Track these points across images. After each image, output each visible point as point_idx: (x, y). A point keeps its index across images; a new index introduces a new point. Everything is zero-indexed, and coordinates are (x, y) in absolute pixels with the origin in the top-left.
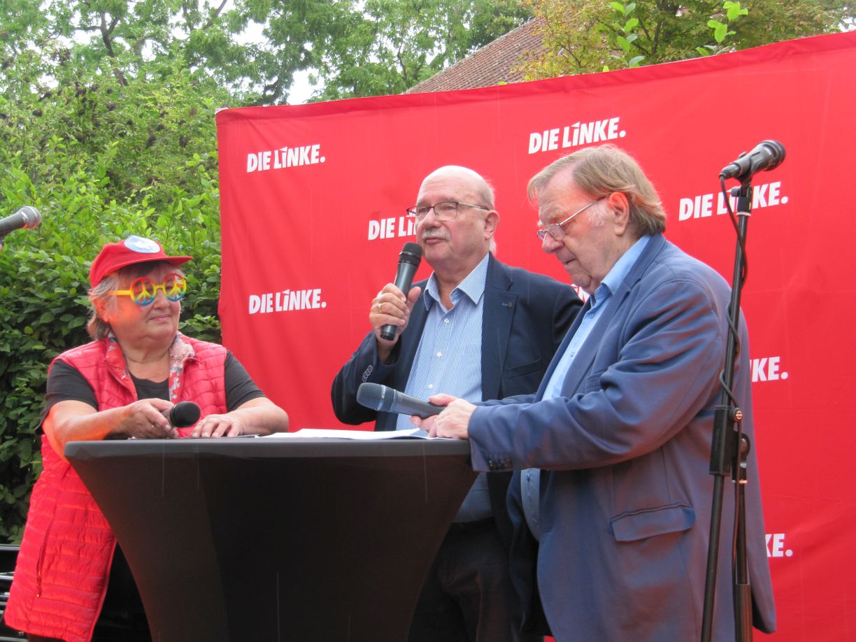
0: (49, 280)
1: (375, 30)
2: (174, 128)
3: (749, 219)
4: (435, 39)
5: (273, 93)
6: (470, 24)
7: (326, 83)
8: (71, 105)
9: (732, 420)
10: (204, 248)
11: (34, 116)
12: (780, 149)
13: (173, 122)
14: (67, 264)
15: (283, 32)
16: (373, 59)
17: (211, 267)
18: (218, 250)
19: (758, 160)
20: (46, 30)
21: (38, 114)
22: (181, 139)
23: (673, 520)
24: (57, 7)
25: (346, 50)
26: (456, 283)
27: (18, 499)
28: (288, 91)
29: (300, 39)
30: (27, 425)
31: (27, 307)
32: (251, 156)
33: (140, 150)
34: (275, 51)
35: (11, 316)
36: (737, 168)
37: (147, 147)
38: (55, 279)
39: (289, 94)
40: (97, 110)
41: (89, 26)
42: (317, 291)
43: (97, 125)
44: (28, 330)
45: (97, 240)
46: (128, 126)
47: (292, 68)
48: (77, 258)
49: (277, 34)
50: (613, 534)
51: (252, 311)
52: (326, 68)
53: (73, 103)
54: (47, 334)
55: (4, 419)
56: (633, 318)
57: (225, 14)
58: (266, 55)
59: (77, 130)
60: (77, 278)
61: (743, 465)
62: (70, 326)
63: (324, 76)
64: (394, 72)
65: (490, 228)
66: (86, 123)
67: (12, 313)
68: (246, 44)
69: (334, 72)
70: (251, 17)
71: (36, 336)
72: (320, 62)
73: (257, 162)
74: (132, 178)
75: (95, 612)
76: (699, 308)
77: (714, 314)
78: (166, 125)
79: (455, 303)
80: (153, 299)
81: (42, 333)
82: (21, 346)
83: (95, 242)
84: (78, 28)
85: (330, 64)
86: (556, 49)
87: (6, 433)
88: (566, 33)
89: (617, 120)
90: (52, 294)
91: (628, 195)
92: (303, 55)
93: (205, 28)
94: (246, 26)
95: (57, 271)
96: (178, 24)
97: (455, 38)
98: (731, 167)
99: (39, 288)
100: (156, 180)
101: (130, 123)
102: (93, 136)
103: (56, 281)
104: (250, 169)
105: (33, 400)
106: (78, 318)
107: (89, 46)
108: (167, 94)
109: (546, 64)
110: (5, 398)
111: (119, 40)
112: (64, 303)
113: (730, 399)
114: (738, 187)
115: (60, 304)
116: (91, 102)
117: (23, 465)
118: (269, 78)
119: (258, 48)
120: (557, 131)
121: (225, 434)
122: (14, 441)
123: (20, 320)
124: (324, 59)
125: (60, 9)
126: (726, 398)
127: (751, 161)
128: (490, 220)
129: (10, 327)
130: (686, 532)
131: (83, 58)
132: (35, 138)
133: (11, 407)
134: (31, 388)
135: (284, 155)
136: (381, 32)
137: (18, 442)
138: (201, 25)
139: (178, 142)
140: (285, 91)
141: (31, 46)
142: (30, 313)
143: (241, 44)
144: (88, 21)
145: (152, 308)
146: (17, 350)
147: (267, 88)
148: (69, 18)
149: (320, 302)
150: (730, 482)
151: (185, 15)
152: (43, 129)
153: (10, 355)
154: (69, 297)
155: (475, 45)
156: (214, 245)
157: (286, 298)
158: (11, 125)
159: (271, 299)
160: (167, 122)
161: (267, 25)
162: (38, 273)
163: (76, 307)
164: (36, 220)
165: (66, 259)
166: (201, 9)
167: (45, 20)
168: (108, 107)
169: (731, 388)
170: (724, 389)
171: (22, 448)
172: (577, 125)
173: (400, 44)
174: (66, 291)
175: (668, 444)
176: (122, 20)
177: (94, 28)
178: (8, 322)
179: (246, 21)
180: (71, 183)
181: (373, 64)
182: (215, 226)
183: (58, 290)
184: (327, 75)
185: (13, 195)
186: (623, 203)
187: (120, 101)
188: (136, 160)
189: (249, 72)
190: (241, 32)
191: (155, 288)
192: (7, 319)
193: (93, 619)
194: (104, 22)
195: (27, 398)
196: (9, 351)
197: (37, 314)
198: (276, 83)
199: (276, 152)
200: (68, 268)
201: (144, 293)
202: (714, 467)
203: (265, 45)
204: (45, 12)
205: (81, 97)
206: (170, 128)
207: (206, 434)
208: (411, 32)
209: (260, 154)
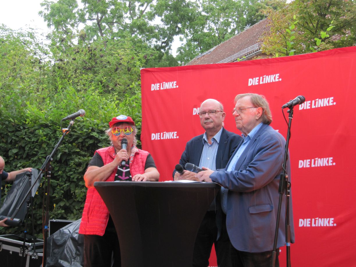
0: (81, 126)
1: (207, 18)
2: (126, 64)
3: (292, 120)
4: (231, 22)
5: (165, 45)
6: (246, 16)
7: (187, 41)
8: (86, 55)
9: (285, 178)
10: (136, 115)
11: (73, 60)
12: (303, 98)
13: (125, 62)
14: (87, 121)
15: (169, 20)
16: (206, 31)
17: (139, 123)
18: (141, 116)
19: (294, 102)
20: (75, 20)
21: (74, 59)
22: (128, 68)
23: (267, 208)
24: (80, 11)
25: (195, 27)
26: (213, 136)
27: (70, 204)
28: (171, 44)
29: (176, 22)
30: (73, 178)
31: (73, 136)
32: (153, 85)
33: (112, 73)
34: (166, 27)
35: (68, 139)
36: (288, 105)
37: (115, 72)
38: (83, 126)
39: (171, 45)
40: (96, 57)
41: (92, 18)
42: (176, 132)
43: (96, 63)
44: (74, 144)
45: (98, 112)
46: (108, 64)
47: (173, 35)
48: (91, 119)
49: (167, 21)
50: (249, 211)
51: (153, 139)
52: (187, 34)
53: (87, 55)
54: (80, 146)
55: (65, 176)
56: (257, 148)
57: (146, 13)
58: (163, 29)
59: (89, 65)
60: (91, 126)
61: (289, 191)
62: (89, 143)
63: (186, 38)
64: (214, 36)
65: (223, 118)
66: (92, 62)
67: (68, 138)
68: (155, 25)
69: (190, 36)
70: (156, 14)
71: (77, 146)
72: (184, 32)
73: (155, 87)
74: (109, 84)
75: (105, 225)
76: (277, 145)
77: (281, 148)
78: (122, 63)
79: (212, 142)
80: (119, 134)
81: (79, 145)
82: (72, 150)
83: (98, 113)
84: (88, 20)
85: (188, 33)
86: (276, 32)
87: (66, 181)
88: (280, 26)
89: (278, 75)
90: (83, 132)
91: (263, 109)
92: (177, 29)
93: (138, 18)
94: (154, 18)
95: (84, 124)
96: (127, 17)
97: (240, 22)
98: (286, 105)
99: (78, 129)
100: (119, 84)
101: (109, 62)
102: (95, 67)
103: (84, 127)
104: (152, 89)
105: (76, 169)
106: (91, 140)
107: (92, 26)
108: (123, 51)
109: (272, 38)
110: (66, 168)
111: (104, 24)
112: (87, 135)
113: (285, 172)
114: (289, 110)
115: (85, 135)
116: (94, 54)
117: (72, 192)
118: (164, 39)
119: (159, 26)
120: (258, 78)
121: (142, 180)
122: (69, 183)
123: (71, 140)
124: (186, 31)
125: (81, 12)
126: (284, 171)
127: (292, 102)
128: (223, 115)
129: (68, 143)
130: (270, 211)
131: (89, 31)
132: (73, 68)
133: (68, 171)
134: (75, 165)
135: (164, 85)
136: (209, 20)
137: (70, 184)
138: (136, 18)
139: (127, 70)
140: (170, 44)
141: (69, 26)
142: (74, 138)
143: (152, 25)
144: (92, 17)
145: (120, 136)
146: (70, 151)
147: (163, 43)
148: (84, 15)
149: (176, 136)
150: (284, 196)
151: (130, 13)
152: (76, 65)
153: (67, 153)
154: (88, 132)
155: (248, 25)
156: (140, 115)
157: (165, 135)
158: (64, 64)
159: (159, 135)
160: (123, 62)
161: (163, 17)
162: (78, 124)
163: (91, 136)
164: (84, 114)
165: (88, 119)
166: (136, 11)
167: (75, 16)
168: (100, 56)
169: (285, 169)
170: (283, 169)
171: (71, 186)
172: (265, 76)
173: (217, 25)
174: (87, 131)
175: (266, 186)
176: (105, 16)
177: (94, 19)
178: (67, 141)
179: (155, 16)
180: (89, 91)
181: (206, 33)
182: (140, 108)
183: (85, 130)
184: (187, 37)
185: (69, 96)
186: (261, 111)
187: (105, 54)
188: (111, 77)
189: (155, 36)
190: (153, 20)
191: (121, 130)
192: (67, 140)
193: (105, 227)
194: (98, 16)
195: (73, 168)
196: (67, 152)
197: (77, 139)
198: (166, 41)
199: (161, 84)
200: (88, 122)
201: (117, 132)
202: (280, 191)
203: (162, 25)
204: (75, 13)
205: (90, 52)
206: (124, 64)
207: (136, 180)
208: (221, 20)
209: (156, 84)
